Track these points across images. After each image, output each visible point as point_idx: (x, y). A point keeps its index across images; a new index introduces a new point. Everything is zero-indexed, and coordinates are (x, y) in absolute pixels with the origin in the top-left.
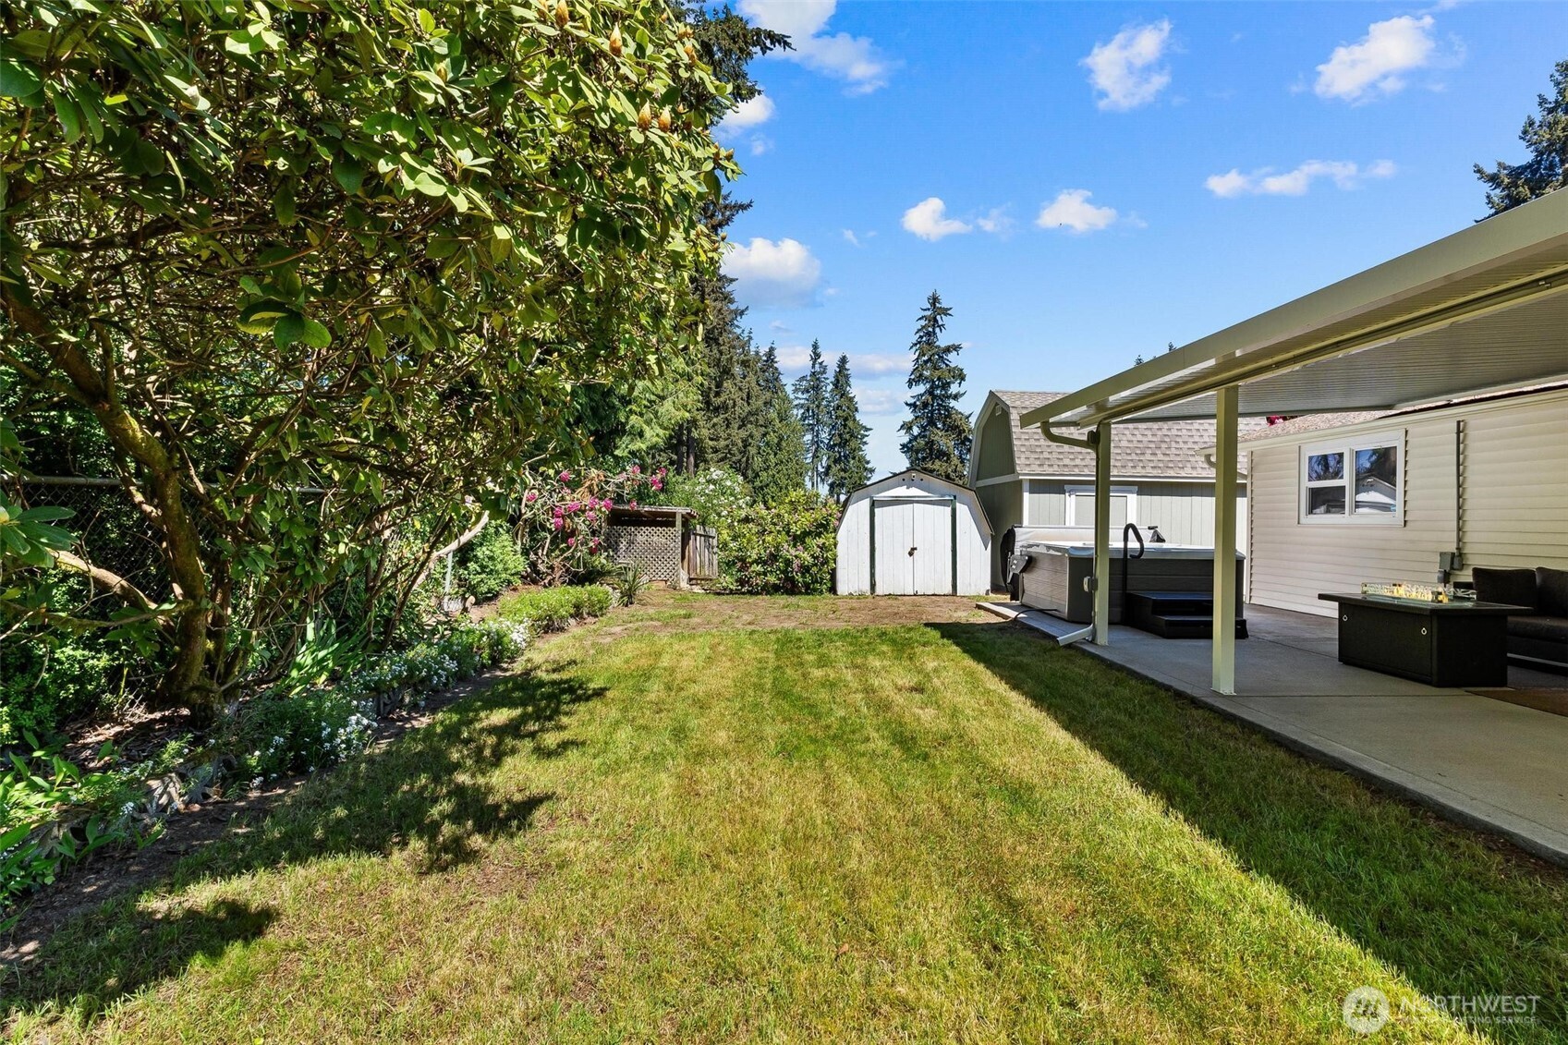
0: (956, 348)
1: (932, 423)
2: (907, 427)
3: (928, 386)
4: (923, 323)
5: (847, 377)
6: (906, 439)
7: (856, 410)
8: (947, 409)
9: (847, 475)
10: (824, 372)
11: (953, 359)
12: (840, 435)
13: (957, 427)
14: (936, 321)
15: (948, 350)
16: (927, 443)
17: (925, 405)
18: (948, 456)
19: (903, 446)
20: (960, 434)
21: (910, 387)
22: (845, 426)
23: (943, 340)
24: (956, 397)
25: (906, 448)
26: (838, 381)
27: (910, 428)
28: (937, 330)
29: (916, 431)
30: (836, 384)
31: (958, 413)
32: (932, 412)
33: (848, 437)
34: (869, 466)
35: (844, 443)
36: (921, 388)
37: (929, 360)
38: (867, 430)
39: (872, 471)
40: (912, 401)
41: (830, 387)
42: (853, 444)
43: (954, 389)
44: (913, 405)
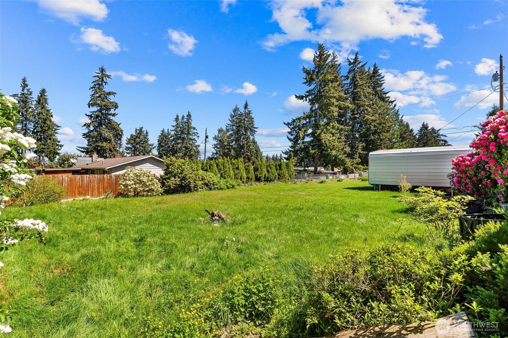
0: (113, 94)
1: (100, 125)
2: (87, 125)
3: (99, 108)
4: (97, 79)
5: (46, 100)
6: (86, 131)
7: (52, 116)
8: (109, 120)
9: (45, 147)
10: (31, 94)
11: (112, 98)
12: (41, 127)
13: (114, 128)
14: (103, 80)
15: (109, 94)
16: (98, 134)
17: (97, 116)
18: (110, 140)
19: (84, 134)
20: (116, 131)
21: (89, 106)
22: (45, 123)
23: (107, 89)
24: (114, 115)
25: (85, 135)
26: (40, 100)
27: (89, 126)
28: (104, 84)
29: (92, 128)
30: (39, 102)
31: (114, 122)
32: (101, 120)
33: (46, 128)
34: (59, 144)
35: (44, 131)
36: (95, 109)
37: (99, 96)
38: (58, 127)
39: (61, 146)
40: (90, 114)
41: (34, 103)
42: (50, 132)
43: (112, 111)
44: (90, 116)
